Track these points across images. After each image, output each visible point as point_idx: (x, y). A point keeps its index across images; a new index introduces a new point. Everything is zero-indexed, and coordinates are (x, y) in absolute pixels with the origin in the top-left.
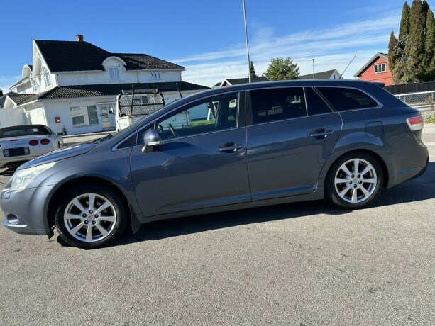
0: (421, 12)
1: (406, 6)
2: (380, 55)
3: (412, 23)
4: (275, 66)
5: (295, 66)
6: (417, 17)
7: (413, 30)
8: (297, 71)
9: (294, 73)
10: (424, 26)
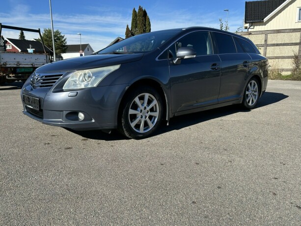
0: (143, 16)
1: (134, 11)
2: (120, 39)
3: (138, 22)
4: (48, 35)
5: (63, 37)
6: (140, 18)
7: (139, 26)
8: (65, 40)
9: (62, 41)
10: (145, 25)
